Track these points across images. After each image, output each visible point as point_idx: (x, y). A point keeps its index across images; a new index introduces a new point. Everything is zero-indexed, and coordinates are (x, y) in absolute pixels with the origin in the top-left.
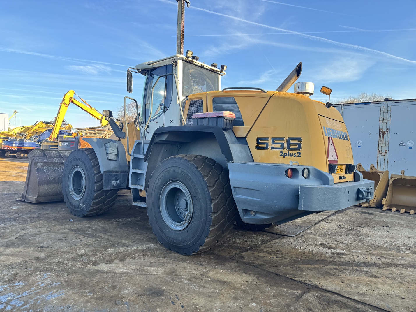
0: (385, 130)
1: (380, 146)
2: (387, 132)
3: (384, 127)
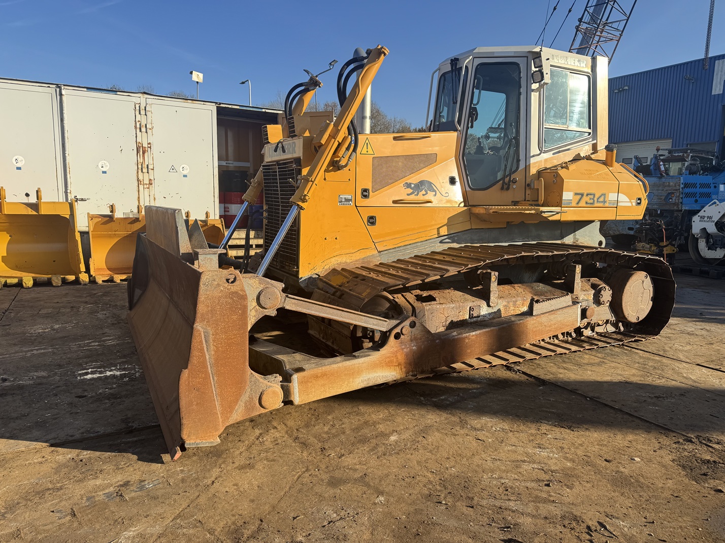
0: (145, 145)
1: (140, 171)
2: (149, 149)
3: (144, 140)
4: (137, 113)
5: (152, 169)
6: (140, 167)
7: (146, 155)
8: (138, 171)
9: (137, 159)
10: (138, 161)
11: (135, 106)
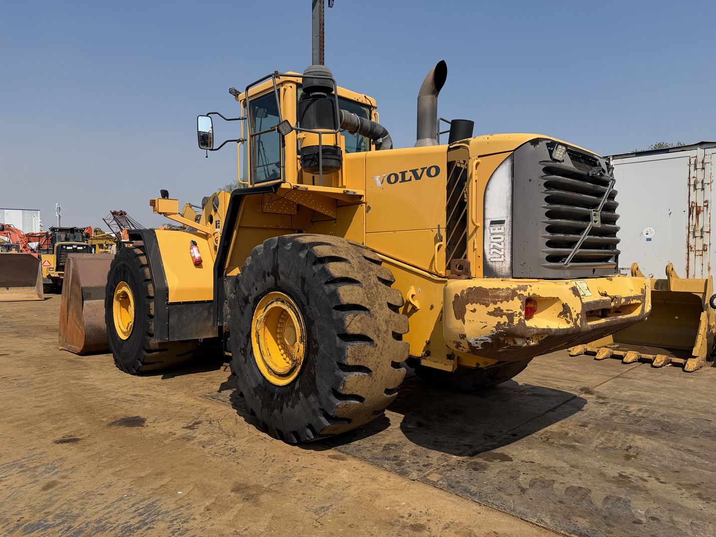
0: (700, 204)
1: (691, 235)
2: (705, 208)
3: (698, 198)
4: (692, 168)
5: (707, 232)
6: (691, 230)
7: (701, 216)
8: (689, 237)
9: (689, 221)
10: (689, 224)
11: (690, 160)
